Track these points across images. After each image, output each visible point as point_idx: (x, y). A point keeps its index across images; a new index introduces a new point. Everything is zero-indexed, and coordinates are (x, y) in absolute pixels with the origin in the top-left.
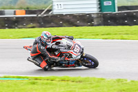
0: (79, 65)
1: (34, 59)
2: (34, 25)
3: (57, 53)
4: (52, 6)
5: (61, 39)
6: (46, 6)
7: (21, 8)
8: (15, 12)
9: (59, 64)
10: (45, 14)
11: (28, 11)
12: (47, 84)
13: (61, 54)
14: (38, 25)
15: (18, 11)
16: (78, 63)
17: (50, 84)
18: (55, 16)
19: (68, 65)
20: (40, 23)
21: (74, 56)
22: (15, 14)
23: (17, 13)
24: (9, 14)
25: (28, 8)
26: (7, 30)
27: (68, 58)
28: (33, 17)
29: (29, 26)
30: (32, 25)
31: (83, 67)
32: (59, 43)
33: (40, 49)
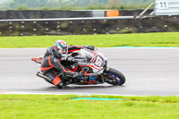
0: (101, 82)
1: (45, 74)
2: (131, 30)
3: (73, 67)
4: (153, 5)
5: (79, 49)
6: (145, 4)
7: (113, 8)
8: (105, 12)
9: (76, 81)
10: (144, 15)
11: (123, 12)
12: (147, 106)
13: (79, 69)
14: (136, 29)
15: (109, 11)
16: (99, 79)
17: (152, 106)
18: (158, 18)
19: (88, 81)
20: (137, 27)
21: (95, 71)
22: (105, 15)
23: (108, 14)
24: (98, 15)
25: (122, 8)
26: (95, 35)
27: (88, 72)
28: (129, 19)
29: (124, 31)
30: (127, 29)
31: (106, 84)
32: (77, 54)
33: (53, 62)
